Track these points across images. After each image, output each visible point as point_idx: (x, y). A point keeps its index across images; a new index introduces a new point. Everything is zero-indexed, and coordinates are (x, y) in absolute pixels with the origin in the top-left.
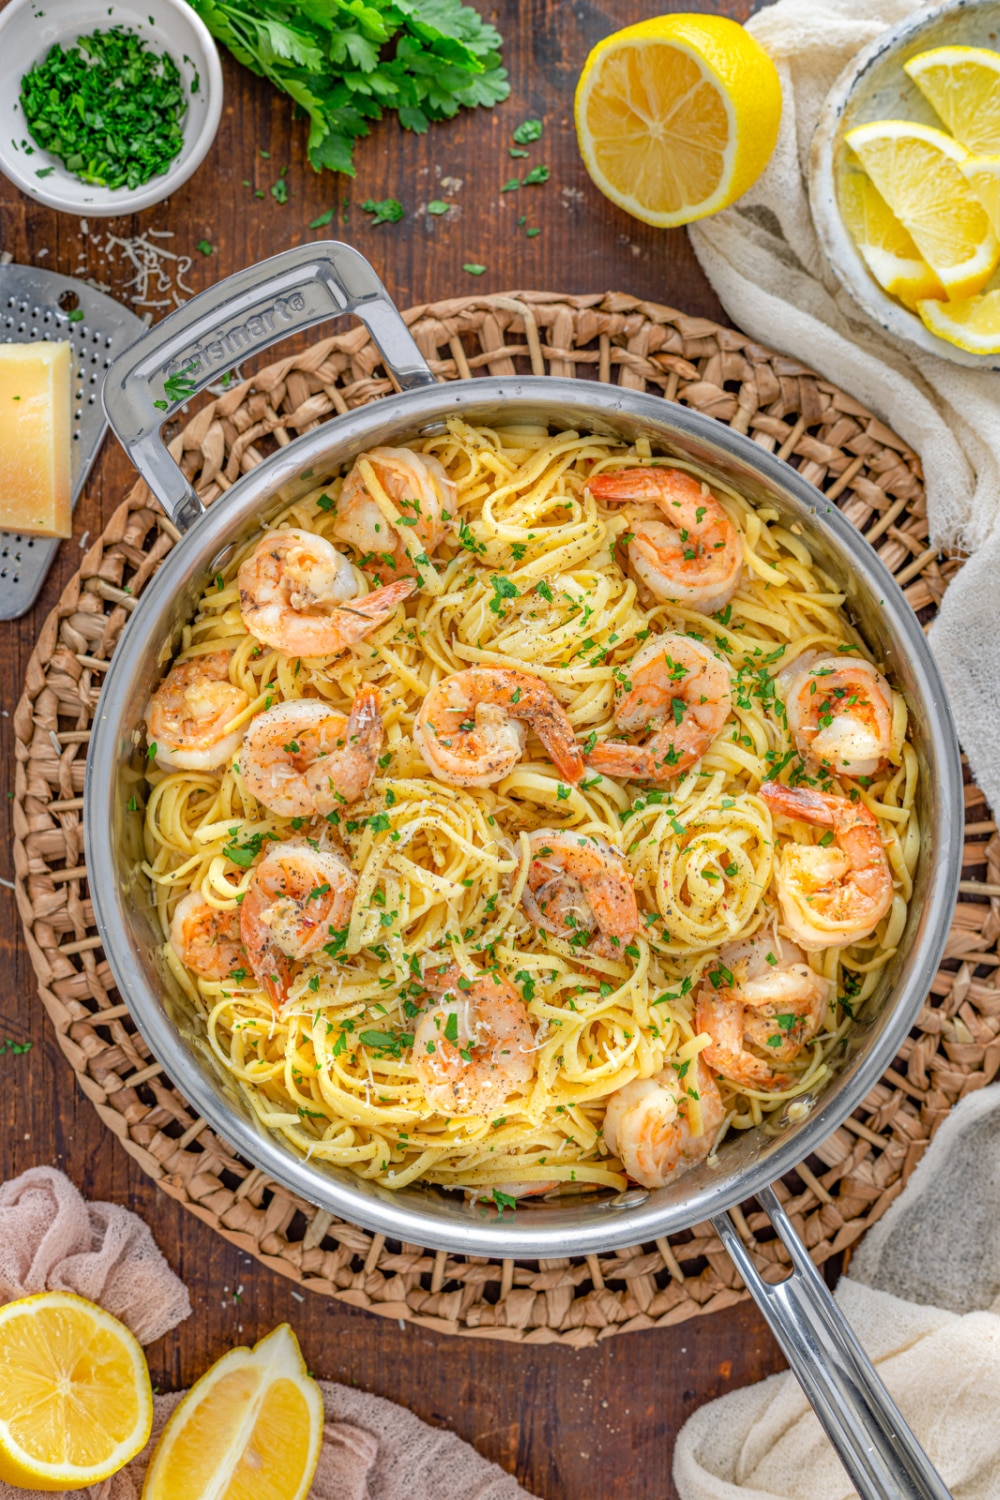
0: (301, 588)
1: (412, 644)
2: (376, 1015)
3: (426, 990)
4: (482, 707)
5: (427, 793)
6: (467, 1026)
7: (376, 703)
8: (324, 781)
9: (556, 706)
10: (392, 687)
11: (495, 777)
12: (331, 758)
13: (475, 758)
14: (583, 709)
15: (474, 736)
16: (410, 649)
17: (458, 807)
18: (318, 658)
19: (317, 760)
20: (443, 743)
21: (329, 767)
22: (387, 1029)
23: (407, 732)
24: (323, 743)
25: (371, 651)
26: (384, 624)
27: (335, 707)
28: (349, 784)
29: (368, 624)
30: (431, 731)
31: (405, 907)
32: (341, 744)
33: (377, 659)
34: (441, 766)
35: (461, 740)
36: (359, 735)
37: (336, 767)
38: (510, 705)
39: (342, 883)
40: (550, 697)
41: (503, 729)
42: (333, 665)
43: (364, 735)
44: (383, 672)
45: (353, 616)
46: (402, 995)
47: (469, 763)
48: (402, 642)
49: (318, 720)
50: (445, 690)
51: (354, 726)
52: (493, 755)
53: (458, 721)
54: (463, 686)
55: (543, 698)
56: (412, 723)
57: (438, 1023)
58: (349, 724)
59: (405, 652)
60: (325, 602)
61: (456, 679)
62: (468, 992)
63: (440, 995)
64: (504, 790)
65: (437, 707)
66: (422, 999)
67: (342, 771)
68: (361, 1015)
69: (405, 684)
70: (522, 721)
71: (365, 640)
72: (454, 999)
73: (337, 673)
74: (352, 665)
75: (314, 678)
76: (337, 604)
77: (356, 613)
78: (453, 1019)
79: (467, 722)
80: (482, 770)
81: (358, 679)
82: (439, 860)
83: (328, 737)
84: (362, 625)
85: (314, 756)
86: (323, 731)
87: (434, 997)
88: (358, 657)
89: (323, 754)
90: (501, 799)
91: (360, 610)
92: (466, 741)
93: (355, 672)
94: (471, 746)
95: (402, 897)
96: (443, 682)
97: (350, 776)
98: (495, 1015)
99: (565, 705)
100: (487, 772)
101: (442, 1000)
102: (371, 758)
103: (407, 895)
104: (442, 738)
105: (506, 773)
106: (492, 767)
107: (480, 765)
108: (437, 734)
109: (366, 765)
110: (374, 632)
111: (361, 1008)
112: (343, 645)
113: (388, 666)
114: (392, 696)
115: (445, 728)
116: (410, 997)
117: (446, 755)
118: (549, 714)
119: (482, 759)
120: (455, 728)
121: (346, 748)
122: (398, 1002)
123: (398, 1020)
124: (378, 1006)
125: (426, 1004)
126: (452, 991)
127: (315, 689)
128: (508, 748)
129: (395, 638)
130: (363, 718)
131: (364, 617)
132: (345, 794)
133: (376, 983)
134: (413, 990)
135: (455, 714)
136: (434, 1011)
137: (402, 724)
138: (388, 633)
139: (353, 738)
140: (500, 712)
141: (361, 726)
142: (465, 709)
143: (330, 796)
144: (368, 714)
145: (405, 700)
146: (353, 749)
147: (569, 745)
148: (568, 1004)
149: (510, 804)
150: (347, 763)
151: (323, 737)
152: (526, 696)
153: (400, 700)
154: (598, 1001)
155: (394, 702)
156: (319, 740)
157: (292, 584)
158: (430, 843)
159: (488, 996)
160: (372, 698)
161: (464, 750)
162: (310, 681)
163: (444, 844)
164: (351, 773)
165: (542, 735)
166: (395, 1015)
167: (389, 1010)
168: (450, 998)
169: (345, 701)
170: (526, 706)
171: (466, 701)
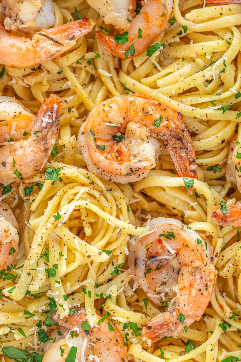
0: (14, 15)
1: (89, 68)
2: (17, 336)
3: (57, 324)
4: (132, 126)
5: (87, 181)
6: (83, 357)
7: (58, 109)
8: (9, 160)
9: (186, 134)
10: (70, 98)
11: (133, 179)
12: (17, 144)
13: (121, 162)
14: (207, 140)
15: (123, 146)
16: (87, 72)
17: (109, 195)
18: (19, 68)
19: (6, 143)
20: (98, 147)
21: (15, 150)
22: (23, 347)
23: (75, 132)
24: (13, 132)
25: (58, 69)
26: (71, 51)
27: (26, 106)
28: (27, 166)
29: (59, 48)
30: (92, 137)
31: (64, 262)
32: (26, 135)
33: (61, 76)
34: (95, 164)
35: (112, 147)
36: (41, 131)
37: (20, 152)
38: (152, 127)
39: (7, 237)
40: (183, 126)
41: (146, 145)
42: (29, 75)
43: (44, 132)
44: (64, 87)
45: (49, 42)
46: (39, 325)
47: (116, 165)
48: (82, 66)
49: (12, 115)
50: (106, 109)
51: (38, 124)
52: (134, 163)
53: (113, 133)
54: (119, 108)
55: (177, 127)
56: (79, 127)
57: (62, 351)
58: (35, 121)
59: (83, 75)
60: (30, 28)
61: (116, 102)
62: (88, 332)
63: (68, 330)
64: (139, 188)
65: (99, 120)
66: (53, 330)
67: (24, 155)
68: (6, 335)
69: (79, 98)
70: (159, 140)
71: (54, 60)
72: (77, 335)
73: (31, 81)
74: (43, 76)
75: (14, 81)
76: (38, 30)
77: (51, 39)
78: (74, 350)
79: (119, 134)
80: (124, 172)
81: (46, 88)
82: (88, 231)
83: (17, 128)
84: (54, 49)
85: (5, 140)
86: (15, 124)
87: (62, 330)
88: (49, 72)
89: (12, 140)
90: (136, 195)
91: (54, 37)
92: (116, 148)
93: (45, 82)
94: (119, 152)
95: (61, 254)
96: (106, 102)
97: (28, 160)
98: (105, 353)
99: (193, 135)
100: (128, 175)
101: (68, 335)
102: (46, 150)
103: (65, 253)
104: (99, 143)
105: (142, 177)
106: (132, 171)
107: (123, 168)
108: (95, 140)
109: (42, 154)
110: (63, 55)
111: (7, 330)
112: (38, 61)
113: (69, 83)
114: (69, 105)
115: (102, 137)
116: (44, 327)
117: (100, 157)
118: (180, 139)
119: (126, 164)
120: (109, 137)
121: (30, 139)
122: (35, 329)
123: (32, 342)
124: (20, 331)
125: (55, 335)
126: (76, 329)
127: (13, 89)
128: (146, 160)
129: (78, 62)
130: (46, 119)
131: (57, 43)
132: (22, 173)
133: (21, 314)
134: (47, 323)
135: (111, 127)
136: (61, 342)
137: (72, 126)
138: (73, 58)
139: (36, 133)
140: (144, 131)
141: (44, 125)
142: (119, 125)
143: (11, 172)
144: (50, 117)
145: (77, 109)
146: (34, 141)
147: (190, 163)
148: (159, 352)
149: (141, 198)
150: (28, 150)
151: (14, 128)
152: (165, 123)
153: (74, 110)
154: (181, 354)
155: (70, 110)
156: (11, 129)
157: (7, 10)
158: (83, 218)
159: (102, 338)
160: (55, 106)
161: (113, 154)
162: (10, 83)
163: (93, 220)
164: (30, 157)
165: (172, 153)
166: (30, 339)
167: (27, 334)
168: (75, 334)
169: (34, 102)
170: (164, 131)
171: (121, 120)
